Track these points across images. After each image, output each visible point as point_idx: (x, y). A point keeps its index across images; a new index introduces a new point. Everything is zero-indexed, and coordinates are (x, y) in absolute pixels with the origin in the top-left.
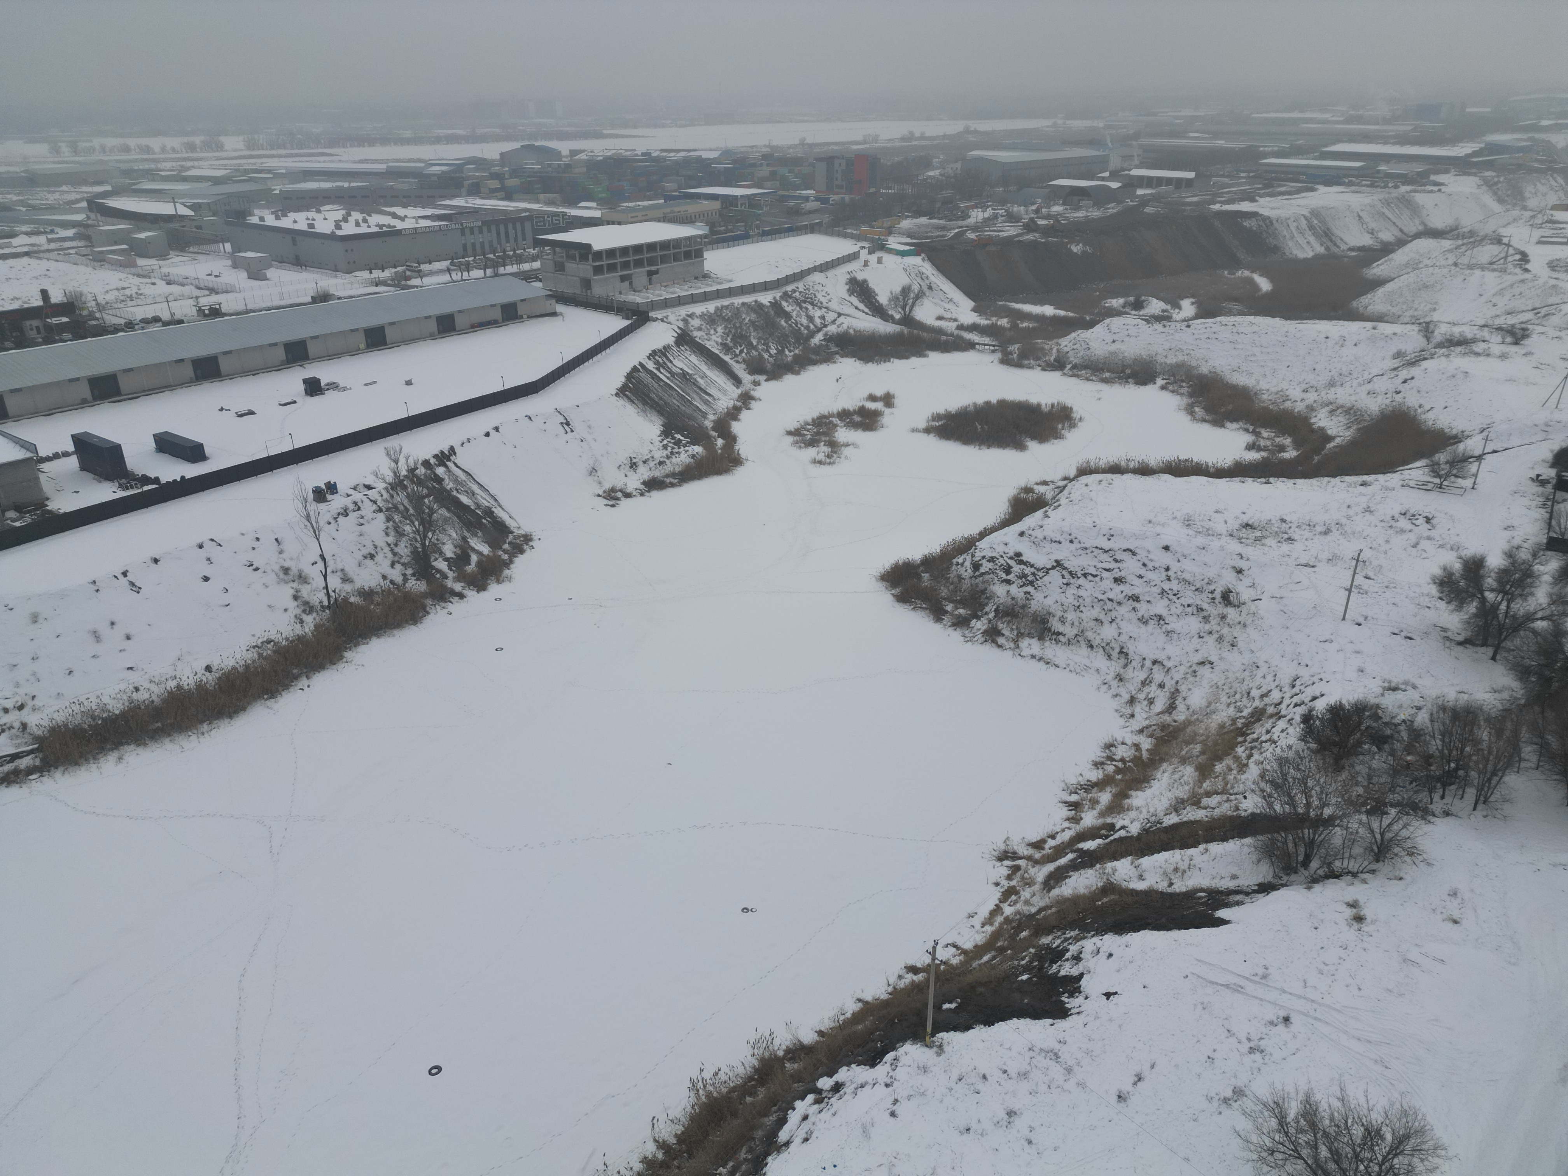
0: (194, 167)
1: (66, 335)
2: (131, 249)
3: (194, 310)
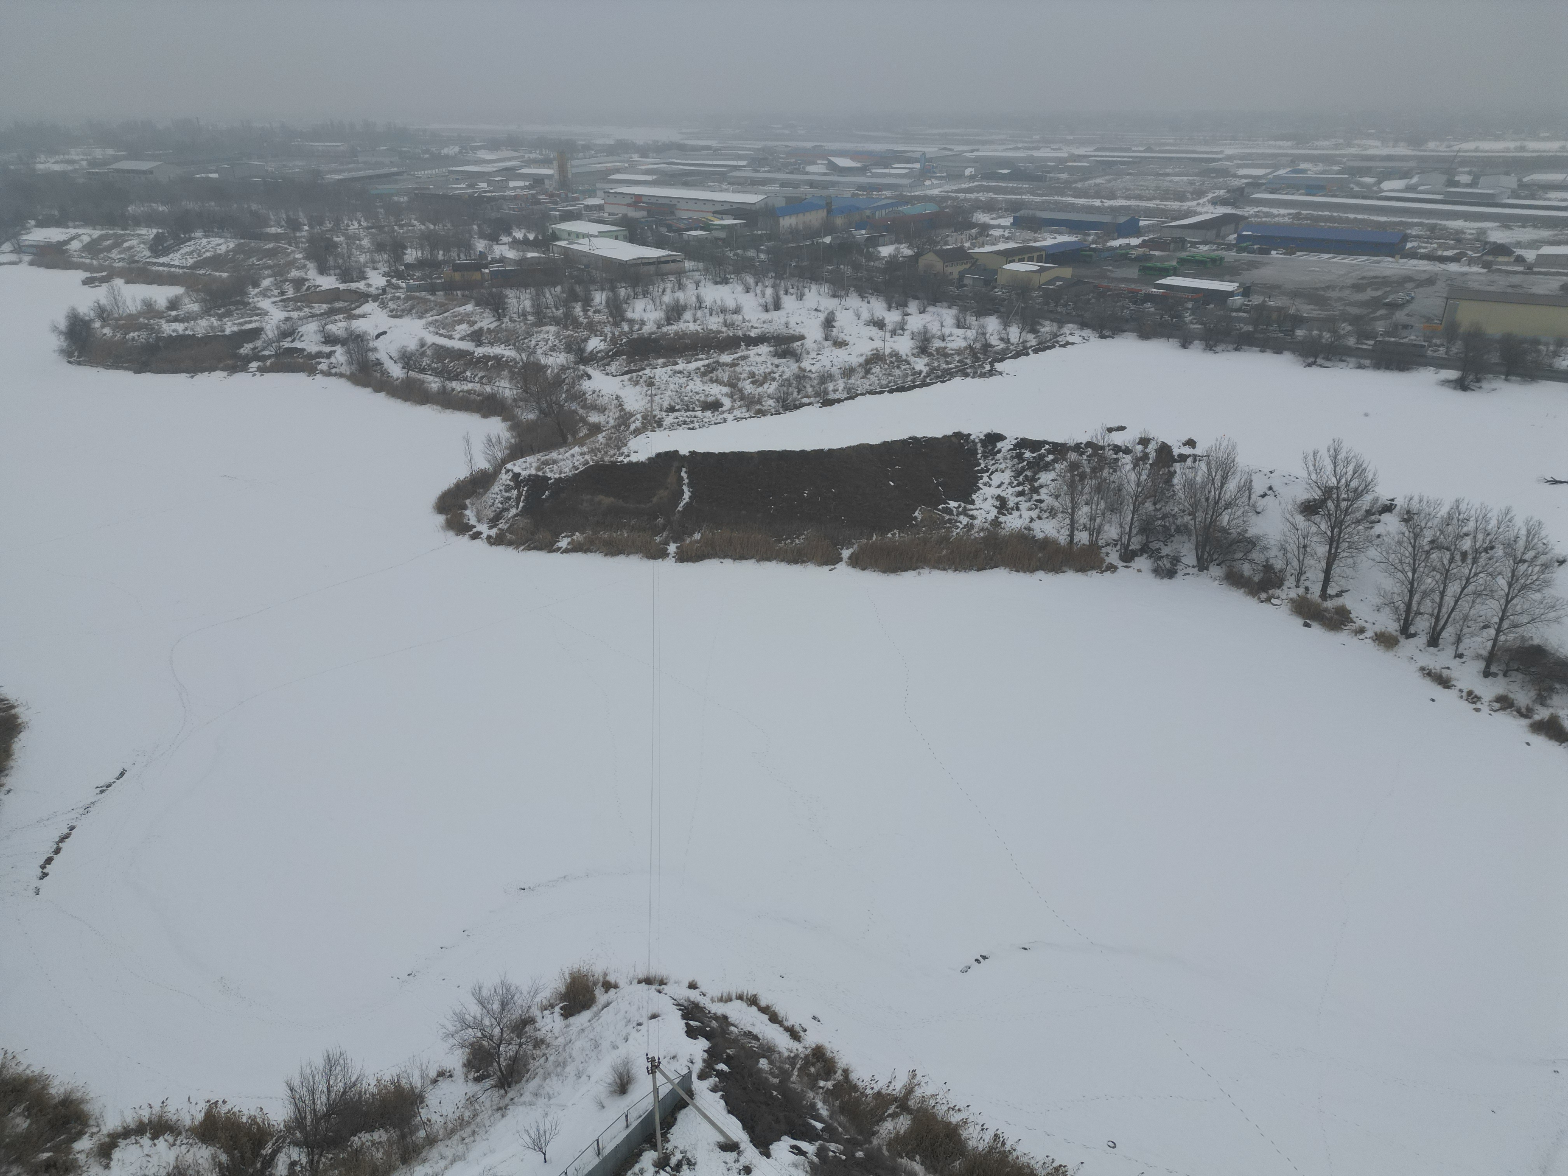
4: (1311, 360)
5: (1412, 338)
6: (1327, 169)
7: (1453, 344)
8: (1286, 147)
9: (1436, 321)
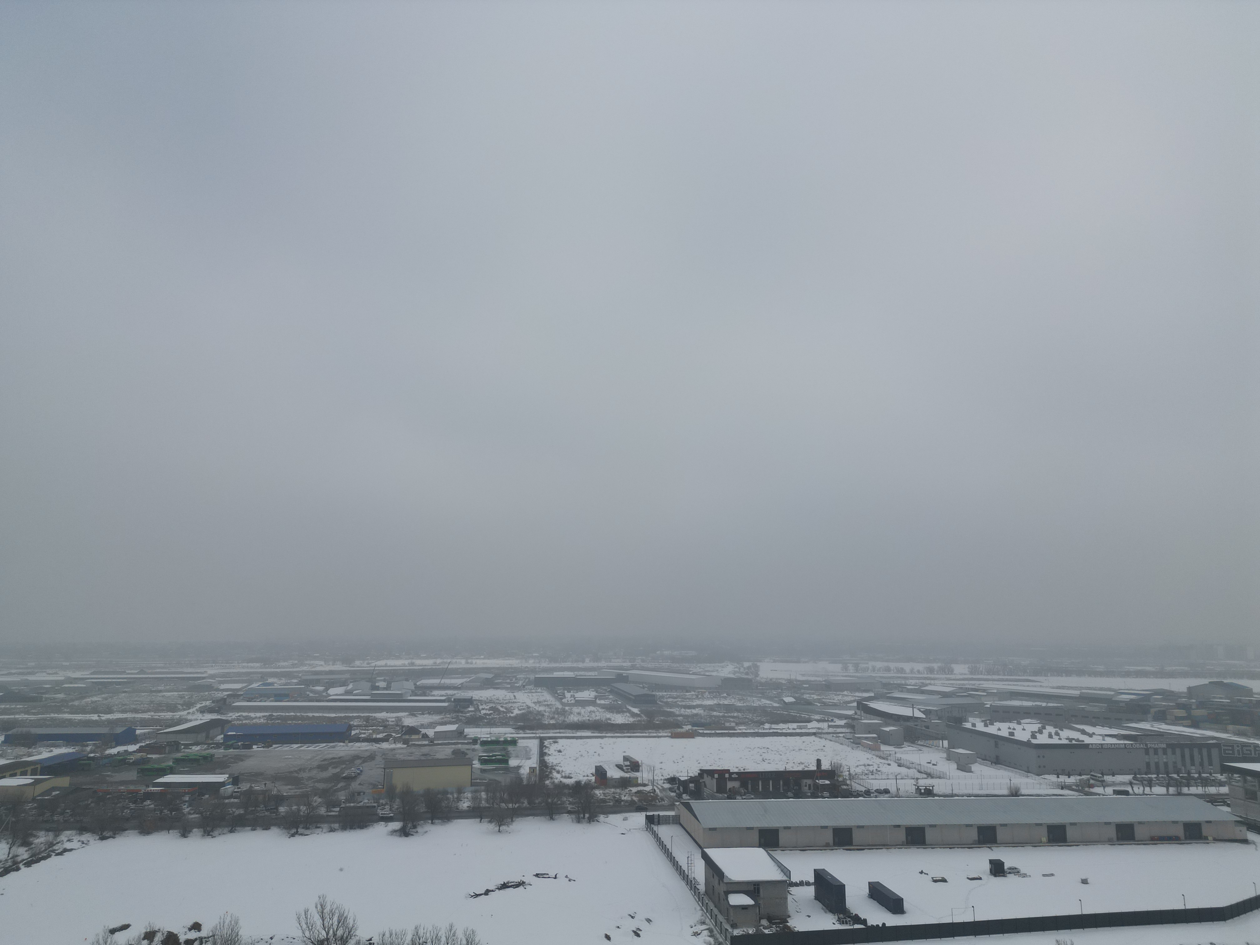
0: (930, 684)
1: (826, 794)
2: (879, 738)
3: (914, 788)
4: (294, 831)
5: (365, 801)
6: (289, 682)
7: (394, 802)
8: (256, 667)
9: (380, 786)
